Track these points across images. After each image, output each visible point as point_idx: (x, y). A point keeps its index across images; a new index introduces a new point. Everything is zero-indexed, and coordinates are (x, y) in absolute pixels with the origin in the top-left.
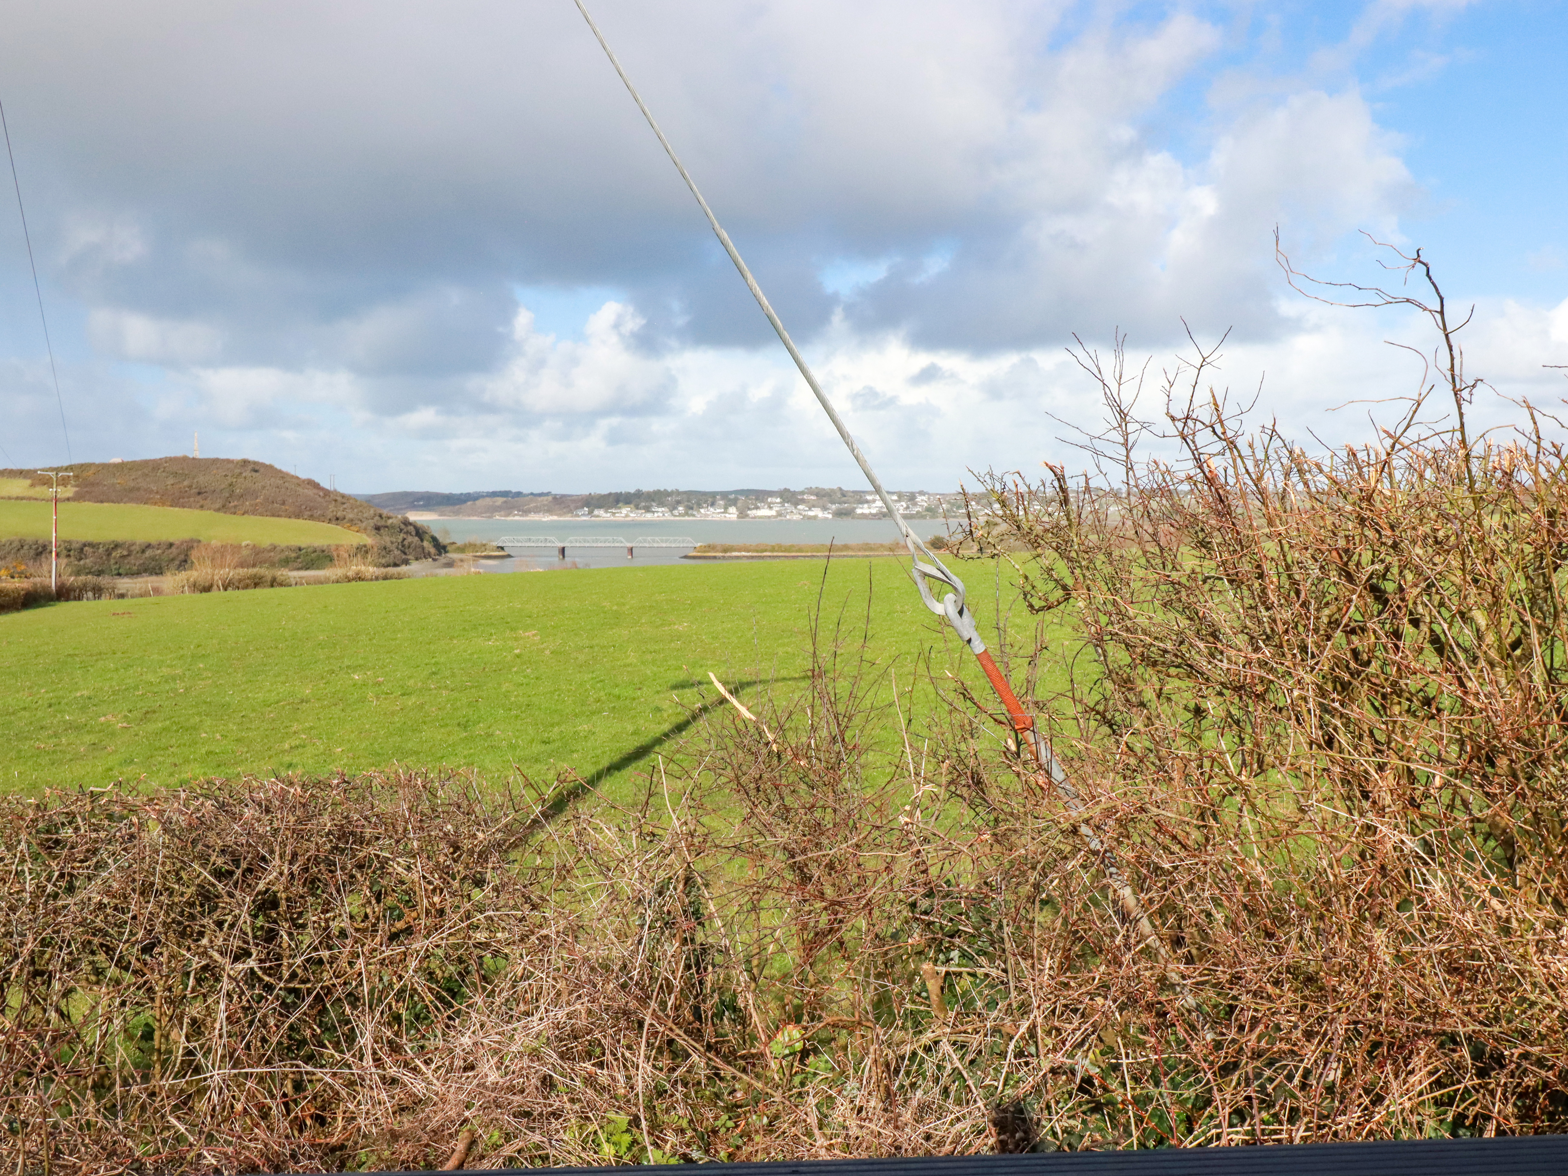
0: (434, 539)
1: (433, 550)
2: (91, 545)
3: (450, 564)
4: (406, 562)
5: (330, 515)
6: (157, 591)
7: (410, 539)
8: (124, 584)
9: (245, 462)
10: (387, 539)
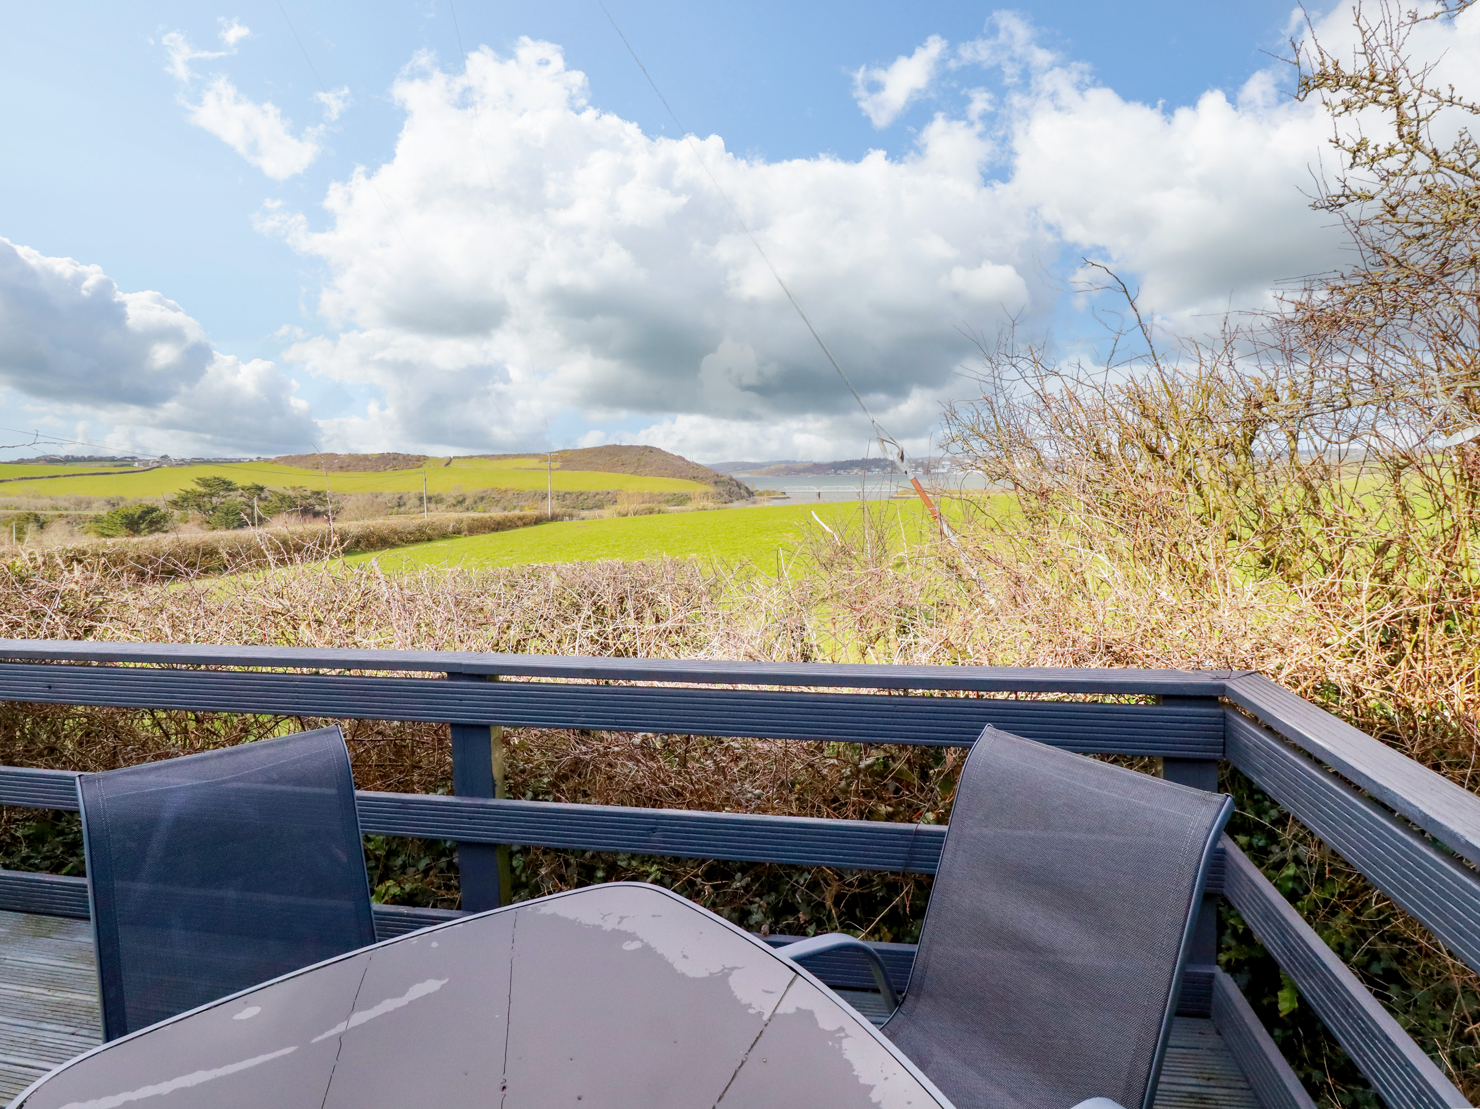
0: (747, 489)
1: (746, 495)
2: (569, 493)
3: (754, 503)
4: (731, 501)
5: (690, 475)
6: (601, 517)
7: (733, 489)
8: (584, 513)
9: (646, 447)
10: (721, 489)
